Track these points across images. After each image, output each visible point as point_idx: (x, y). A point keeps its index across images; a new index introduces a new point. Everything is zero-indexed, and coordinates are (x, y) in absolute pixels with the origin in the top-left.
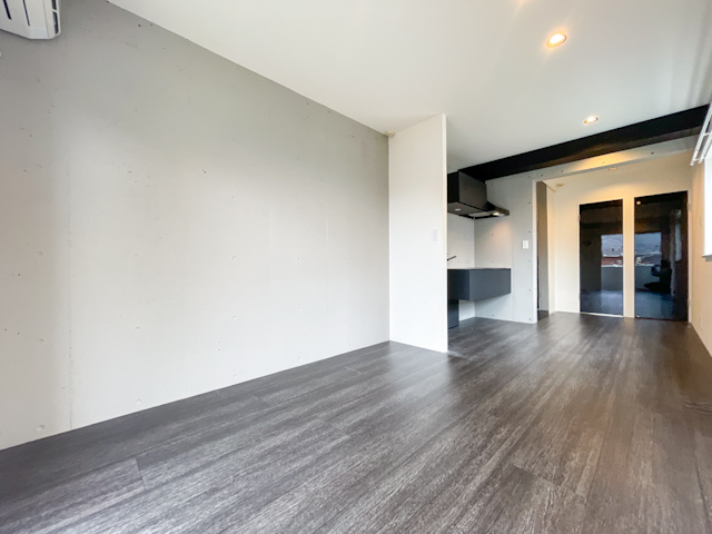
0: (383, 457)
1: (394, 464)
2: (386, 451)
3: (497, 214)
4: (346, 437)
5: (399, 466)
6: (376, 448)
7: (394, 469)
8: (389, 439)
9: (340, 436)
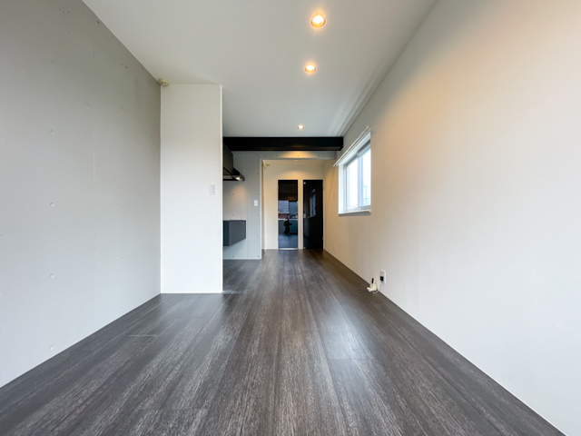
0: (255, 409)
1: (270, 409)
2: (252, 401)
3: (238, 178)
4: (201, 413)
5: (275, 408)
6: (241, 404)
7: (274, 415)
8: (245, 388)
9: (194, 416)
